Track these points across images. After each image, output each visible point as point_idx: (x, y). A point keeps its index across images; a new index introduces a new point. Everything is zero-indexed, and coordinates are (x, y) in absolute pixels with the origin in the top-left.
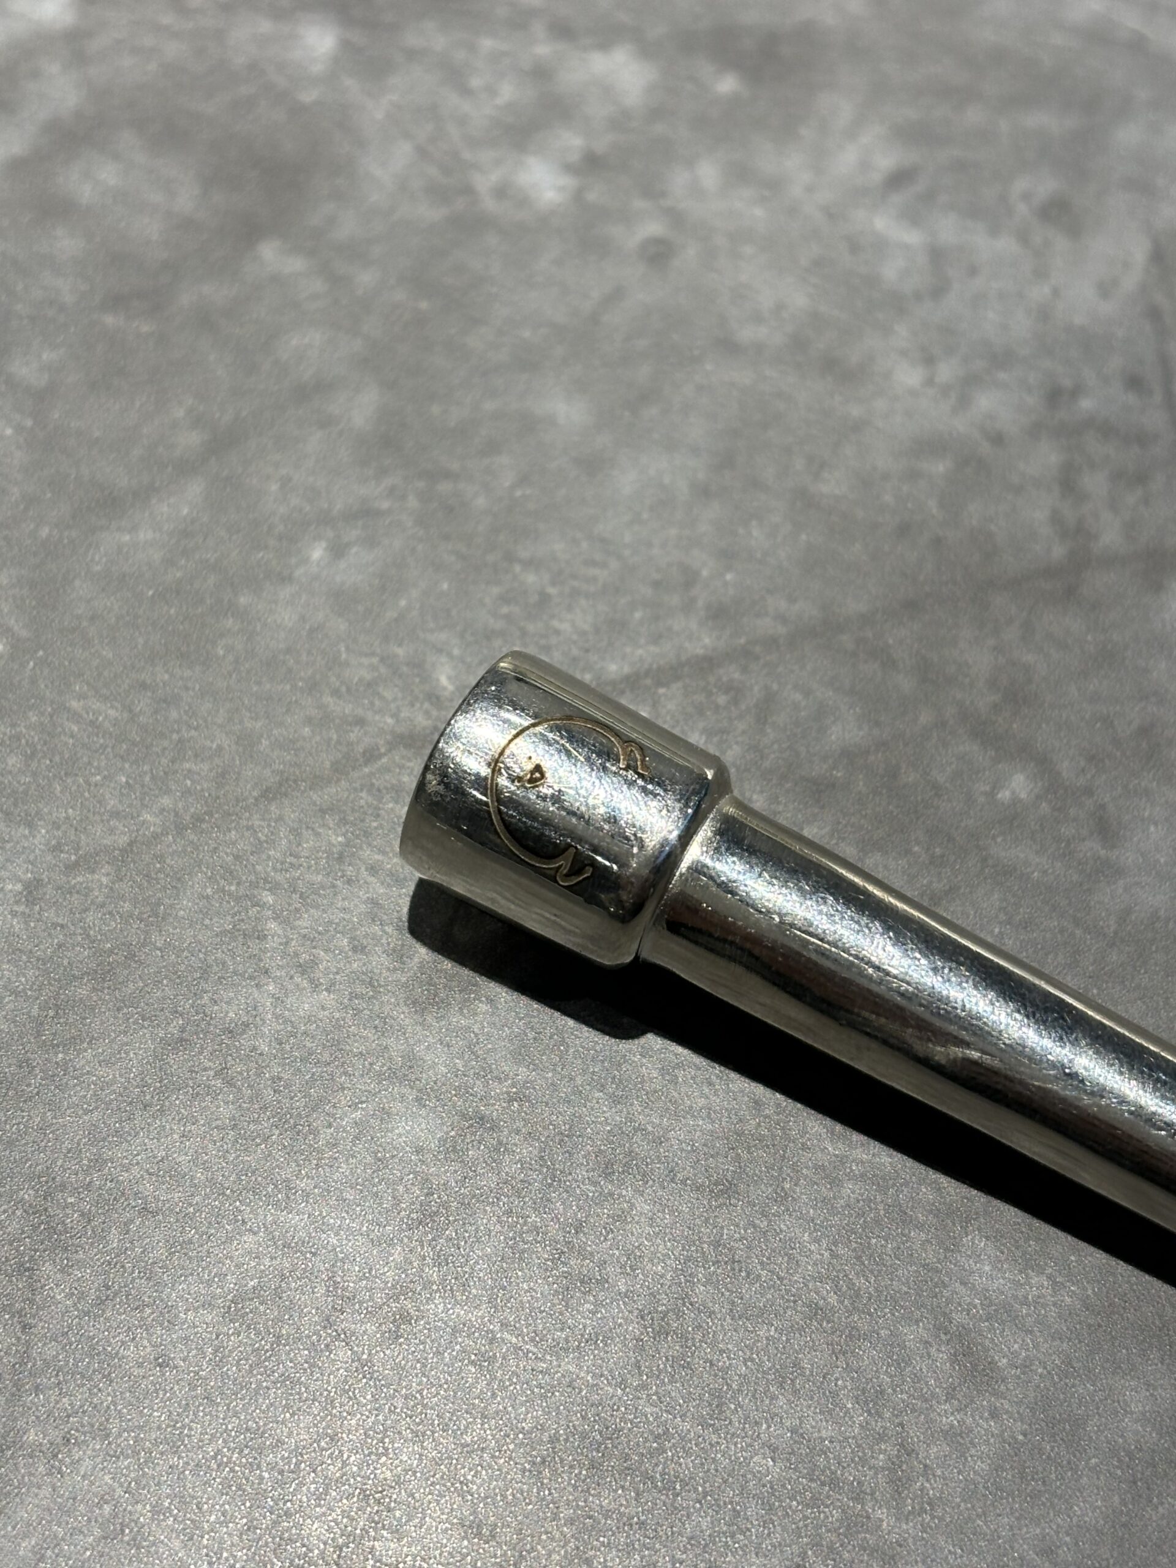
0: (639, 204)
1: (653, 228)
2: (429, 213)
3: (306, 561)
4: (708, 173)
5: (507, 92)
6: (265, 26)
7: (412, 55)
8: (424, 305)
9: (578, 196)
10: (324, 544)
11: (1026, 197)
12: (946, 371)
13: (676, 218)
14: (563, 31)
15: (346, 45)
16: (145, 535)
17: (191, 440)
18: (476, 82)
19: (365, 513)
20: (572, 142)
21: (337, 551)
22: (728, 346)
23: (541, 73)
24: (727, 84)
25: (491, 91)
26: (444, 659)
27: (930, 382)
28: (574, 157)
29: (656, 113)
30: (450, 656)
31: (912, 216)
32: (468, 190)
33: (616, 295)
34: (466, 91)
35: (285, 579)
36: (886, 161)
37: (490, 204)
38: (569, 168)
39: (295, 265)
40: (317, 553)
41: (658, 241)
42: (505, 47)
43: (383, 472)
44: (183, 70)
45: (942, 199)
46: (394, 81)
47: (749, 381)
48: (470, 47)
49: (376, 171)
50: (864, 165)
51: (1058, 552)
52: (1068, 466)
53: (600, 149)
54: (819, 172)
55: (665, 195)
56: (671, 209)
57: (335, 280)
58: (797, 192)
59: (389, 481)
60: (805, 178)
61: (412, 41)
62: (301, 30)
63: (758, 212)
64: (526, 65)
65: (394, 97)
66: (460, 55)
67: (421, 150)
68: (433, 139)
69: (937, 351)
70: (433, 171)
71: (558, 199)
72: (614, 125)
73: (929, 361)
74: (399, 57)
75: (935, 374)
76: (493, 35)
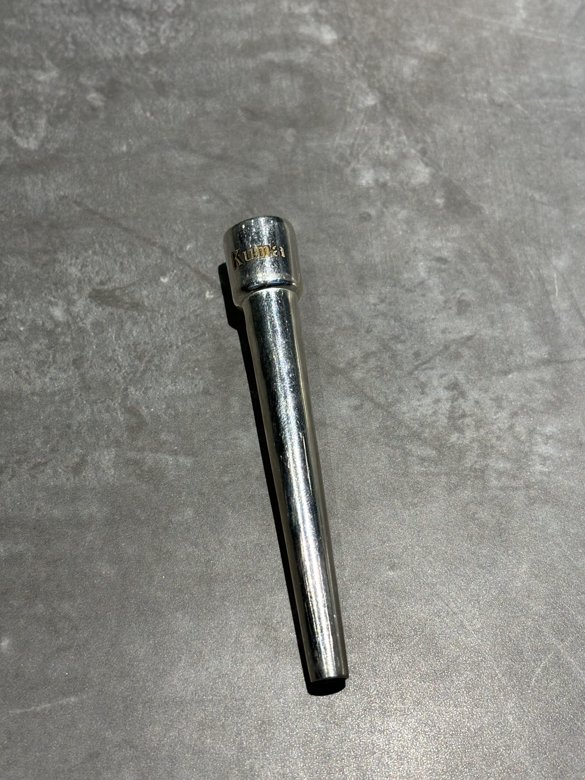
0: (379, 204)
1: (373, 212)
2: (333, 159)
3: (200, 197)
4: (403, 214)
5: (391, 152)
6: (364, 86)
7: (384, 123)
8: (302, 175)
9: (368, 189)
10: (208, 197)
11: (463, 294)
12: (382, 307)
13: (381, 215)
14: (424, 152)
15: (375, 106)
16: (181, 159)
17: (217, 151)
18: (388, 143)
19: (226, 201)
20: (386, 176)
21: (209, 201)
22: (347, 251)
23: (404, 156)
24: (440, 201)
25: (388, 148)
26: (195, 243)
27: (375, 305)
28: (381, 180)
29: (414, 190)
30: (197, 244)
31: (430, 271)
32: (349, 163)
33: (342, 216)
34: (382, 142)
35: (191, 195)
36: (445, 254)
37: (348, 171)
38: (376, 181)
39: (291, 140)
40: (205, 198)
41: (369, 215)
42: (406, 142)
43: (241, 197)
44: (334, 77)
45: (443, 274)
46: (372, 125)
47: (340, 262)
48: (399, 135)
49: (337, 139)
50: (439, 249)
51: (342, 365)
52: (374, 353)
53: (389, 184)
54: (427, 239)
55: (387, 208)
56: (383, 212)
57: (293, 151)
58: (416, 238)
59: (240, 200)
60: (423, 238)
61: (389, 121)
62: (370, 94)
63: (400, 233)
64: (404, 151)
65: (366, 128)
66: (394, 134)
67: (353, 144)
68: (359, 145)
69: (387, 301)
70: (348, 151)
71: (364, 184)
72: (401, 183)
73: (382, 301)
74: (381, 121)
75: (379, 305)
76: (408, 137)
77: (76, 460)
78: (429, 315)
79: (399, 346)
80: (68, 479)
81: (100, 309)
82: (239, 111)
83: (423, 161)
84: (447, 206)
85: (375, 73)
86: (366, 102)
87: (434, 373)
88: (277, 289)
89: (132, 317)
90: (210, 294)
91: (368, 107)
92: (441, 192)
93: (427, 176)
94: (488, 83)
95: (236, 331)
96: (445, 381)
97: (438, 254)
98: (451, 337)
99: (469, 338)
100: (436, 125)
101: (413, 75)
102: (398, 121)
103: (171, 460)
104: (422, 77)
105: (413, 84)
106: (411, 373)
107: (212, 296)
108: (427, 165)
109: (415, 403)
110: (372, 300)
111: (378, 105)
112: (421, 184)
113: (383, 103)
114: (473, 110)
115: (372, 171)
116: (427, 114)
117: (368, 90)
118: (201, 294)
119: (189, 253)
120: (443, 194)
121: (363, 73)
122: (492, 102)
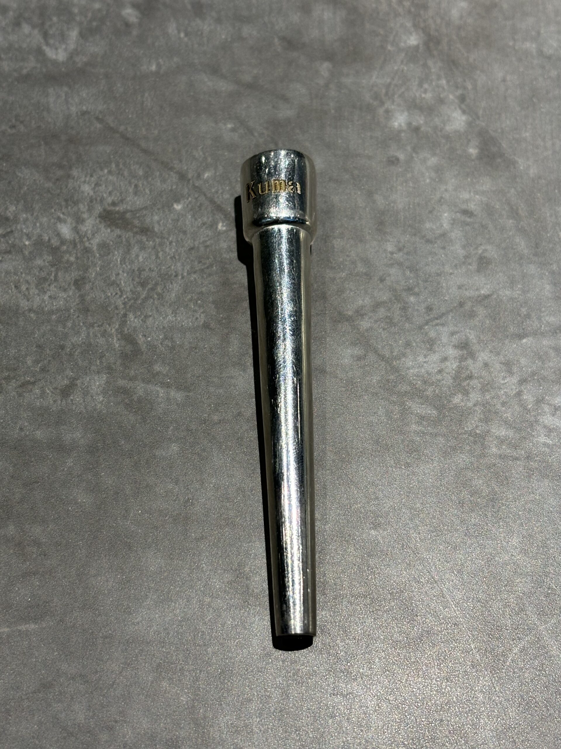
0: (409, 148)
1: (402, 157)
2: (367, 97)
3: (225, 124)
4: (433, 161)
5: (428, 96)
6: (409, 24)
7: (425, 65)
8: (333, 111)
9: (400, 131)
10: (233, 126)
11: (485, 250)
12: (398, 256)
13: (410, 160)
14: (462, 99)
15: (417, 47)
16: (210, 84)
17: (247, 78)
18: (426, 86)
19: (250, 131)
20: (420, 120)
21: (233, 130)
22: (370, 194)
23: (441, 101)
24: (473, 151)
25: (425, 91)
26: (213, 172)
27: (392, 253)
28: (414, 124)
29: (447, 137)
30: (215, 173)
31: (454, 222)
32: (382, 103)
33: (369, 158)
34: (420, 85)
35: (216, 122)
36: (472, 206)
37: (381, 111)
38: (409, 124)
39: (325, 74)
40: (229, 126)
41: (398, 159)
42: (446, 87)
43: (267, 129)
44: (378, 13)
45: (467, 228)
46: (412, 65)
47: (361, 205)
48: (439, 78)
49: (374, 78)
50: (467, 201)
51: (350, 313)
52: (384, 302)
53: (422, 129)
54: (455, 190)
55: (417, 153)
56: (412, 157)
57: (327, 86)
58: (443, 188)
59: (265, 131)
60: (450, 187)
61: (430, 63)
62: (414, 34)
63: (428, 181)
64: (442, 96)
65: (405, 68)
66: (434, 77)
67: (390, 84)
68: (396, 85)
69: (405, 250)
70: (384, 91)
71: (396, 127)
72: (435, 128)
73: (400, 250)
74: (421, 63)
75: (396, 253)
76: (448, 82)
77: (66, 382)
78: (447, 269)
79: (412, 299)
80: (55, 401)
81: (109, 230)
82: (276, 40)
83: (460, 108)
84: (480, 158)
85: (422, 12)
86: (408, 42)
87: (445, 331)
88: (290, 227)
89: (140, 242)
90: (223, 226)
91: (410, 47)
92: (475, 142)
93: (463, 124)
94: (539, 33)
95: (245, 267)
96: (455, 339)
97: (464, 207)
98: (467, 294)
99: (487, 297)
100: (478, 72)
101: (461, 17)
102: (440, 64)
103: (162, 392)
104: (470, 21)
105: (459, 28)
106: (421, 328)
107: (224, 228)
108: (464, 112)
109: (421, 359)
110: (390, 247)
111: (421, 46)
112: (456, 131)
113: (426, 44)
114: (520, 60)
115: (406, 113)
116: (471, 60)
117: (412, 29)
118: (213, 225)
119: (206, 181)
120: (477, 144)
121: (409, 12)
122: (540, 53)
